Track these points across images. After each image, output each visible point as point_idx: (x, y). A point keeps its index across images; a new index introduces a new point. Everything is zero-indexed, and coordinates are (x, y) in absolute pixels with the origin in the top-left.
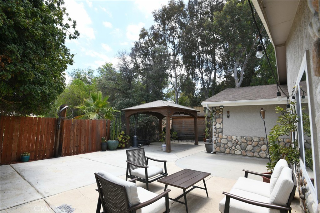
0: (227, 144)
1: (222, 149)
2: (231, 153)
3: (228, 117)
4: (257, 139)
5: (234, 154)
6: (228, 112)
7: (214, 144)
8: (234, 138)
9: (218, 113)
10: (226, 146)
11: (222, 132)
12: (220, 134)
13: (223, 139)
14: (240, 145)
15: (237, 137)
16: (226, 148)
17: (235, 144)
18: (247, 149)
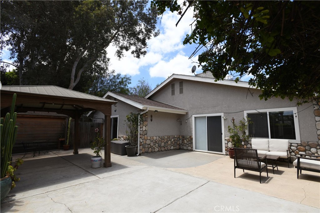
0: (150, 144)
1: (146, 149)
2: (152, 151)
3: (151, 120)
4: (166, 137)
5: (155, 151)
6: (152, 116)
7: (140, 146)
8: (155, 138)
9: (145, 116)
10: (149, 146)
11: (146, 134)
12: (146, 136)
13: (147, 141)
14: (158, 144)
15: (156, 137)
16: (149, 148)
17: (155, 144)
18: (161, 146)
